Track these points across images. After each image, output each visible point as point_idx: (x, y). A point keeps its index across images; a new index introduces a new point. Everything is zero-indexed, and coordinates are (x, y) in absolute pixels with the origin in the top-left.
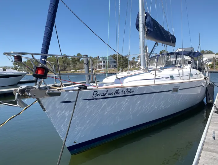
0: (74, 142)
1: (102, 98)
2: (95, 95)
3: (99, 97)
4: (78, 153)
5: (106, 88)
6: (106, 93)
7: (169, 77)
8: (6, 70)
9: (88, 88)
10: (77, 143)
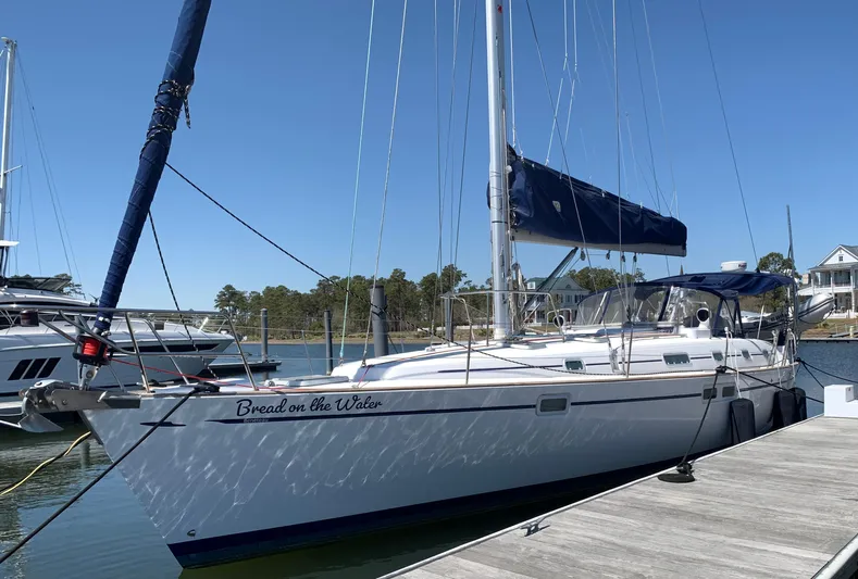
0: (189, 534)
1: (271, 420)
2: (243, 411)
3: (257, 415)
4: (206, 564)
5: (278, 392)
6: (281, 407)
7: (564, 364)
8: (163, 329)
9: (222, 389)
10: (197, 538)
